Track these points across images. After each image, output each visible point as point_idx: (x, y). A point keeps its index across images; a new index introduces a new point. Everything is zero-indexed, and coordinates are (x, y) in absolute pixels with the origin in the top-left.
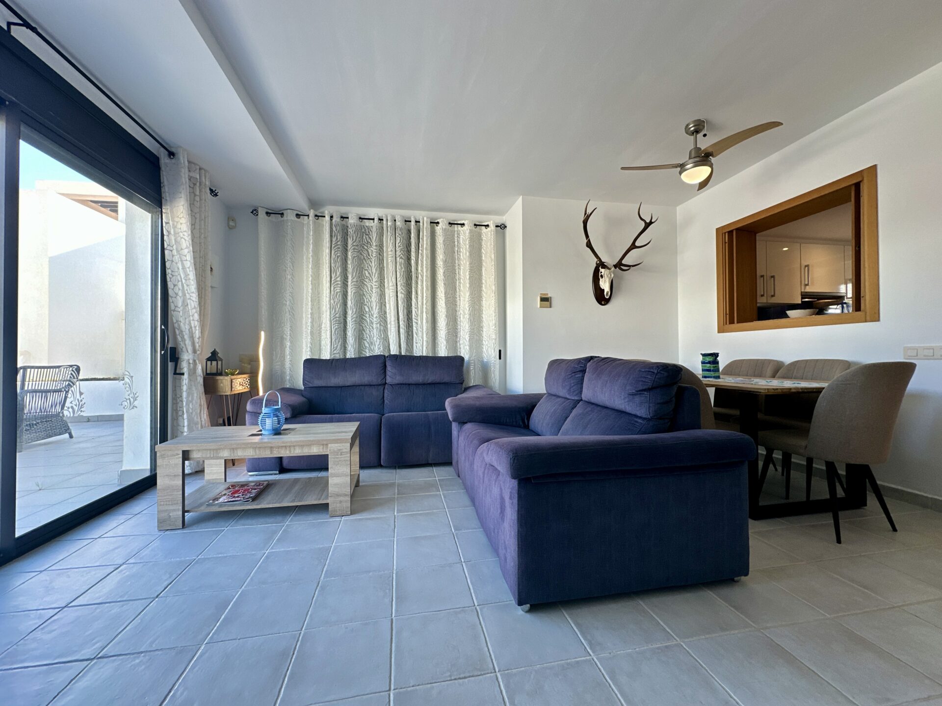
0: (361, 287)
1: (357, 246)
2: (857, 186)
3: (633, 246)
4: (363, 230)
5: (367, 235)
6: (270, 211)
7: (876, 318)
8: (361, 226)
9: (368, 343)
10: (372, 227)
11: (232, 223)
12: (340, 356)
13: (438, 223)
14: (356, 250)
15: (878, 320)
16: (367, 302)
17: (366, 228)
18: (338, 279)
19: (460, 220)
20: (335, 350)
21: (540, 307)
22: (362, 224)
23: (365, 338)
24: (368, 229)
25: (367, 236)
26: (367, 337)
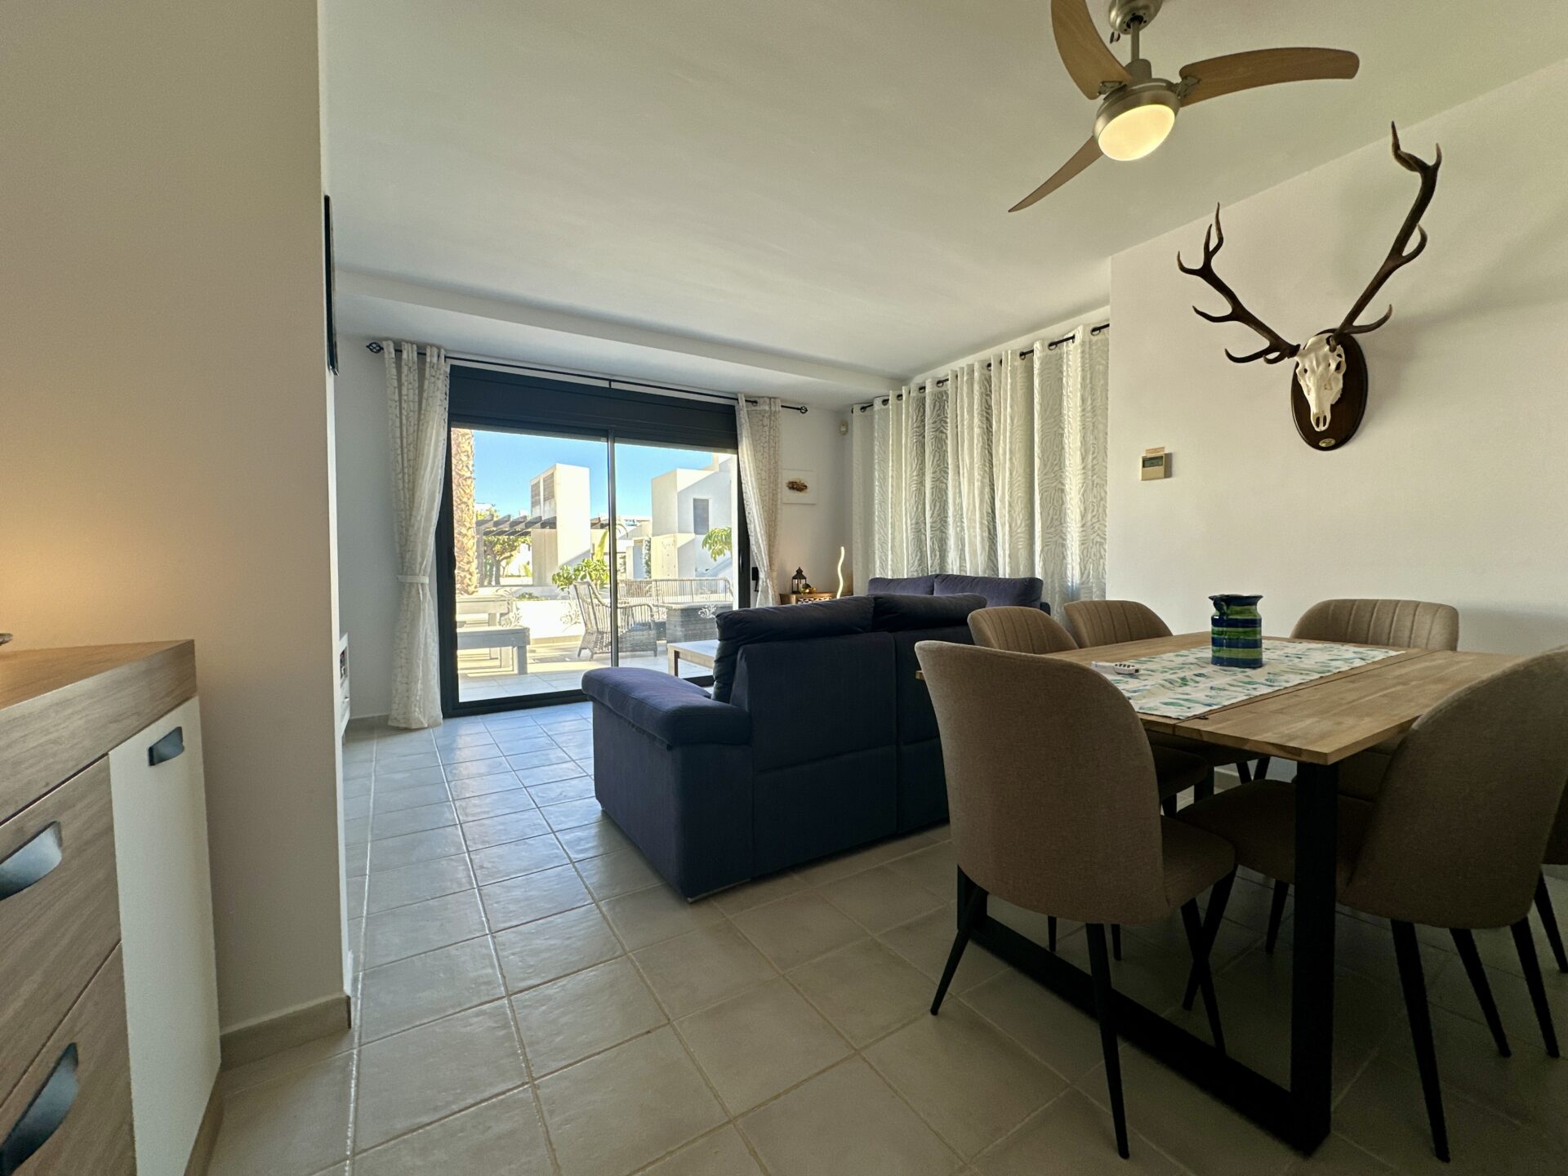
0: (942, 478)
6: (865, 405)
8: (941, 393)
11: (843, 429)
12: (919, 573)
13: (1033, 351)
18: (915, 474)
19: (1067, 333)
21: (1143, 479)
22: (941, 389)
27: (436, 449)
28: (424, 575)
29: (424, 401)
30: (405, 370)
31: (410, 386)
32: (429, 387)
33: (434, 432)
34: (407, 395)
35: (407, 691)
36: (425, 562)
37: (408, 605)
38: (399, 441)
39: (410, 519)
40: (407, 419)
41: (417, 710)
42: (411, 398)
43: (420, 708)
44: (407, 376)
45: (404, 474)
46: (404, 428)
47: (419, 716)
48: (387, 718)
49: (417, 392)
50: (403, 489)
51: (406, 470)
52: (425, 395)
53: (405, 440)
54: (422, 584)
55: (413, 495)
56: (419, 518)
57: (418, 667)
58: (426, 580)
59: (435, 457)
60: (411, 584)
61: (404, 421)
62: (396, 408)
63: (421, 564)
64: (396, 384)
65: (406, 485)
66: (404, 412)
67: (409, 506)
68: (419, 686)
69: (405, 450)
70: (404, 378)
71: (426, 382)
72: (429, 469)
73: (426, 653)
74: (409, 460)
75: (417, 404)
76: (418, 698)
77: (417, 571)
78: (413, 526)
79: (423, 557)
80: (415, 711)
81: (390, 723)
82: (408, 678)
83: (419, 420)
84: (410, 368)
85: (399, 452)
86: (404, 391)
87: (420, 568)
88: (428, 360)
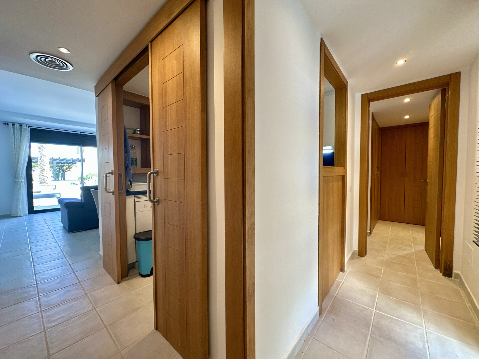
27: (26, 148)
28: (22, 179)
29: (22, 137)
30: (16, 130)
31: (17, 134)
32: (23, 134)
33: (25, 145)
34: (16, 136)
35: (17, 207)
36: (22, 176)
37: (17, 187)
38: (14, 147)
39: (18, 166)
40: (16, 141)
41: (20, 212)
42: (18, 136)
43: (21, 211)
44: (16, 131)
45: (15, 155)
46: (15, 144)
47: (20, 213)
48: (10, 214)
49: (19, 135)
50: (15, 158)
51: (16, 154)
52: (22, 136)
53: (16, 147)
54: (22, 182)
55: (19, 160)
56: (20, 165)
57: (20, 201)
58: (23, 180)
59: (25, 150)
60: (18, 182)
61: (15, 142)
62: (13, 139)
63: (21, 176)
64: (13, 133)
65: (16, 158)
66: (15, 140)
67: (17, 162)
68: (21, 206)
69: (16, 149)
70: (15, 132)
71: (22, 133)
72: (23, 154)
73: (23, 198)
74: (17, 151)
75: (19, 138)
76: (20, 209)
77: (20, 178)
78: (18, 167)
79: (22, 175)
80: (19, 212)
81: (11, 215)
82: (17, 204)
83: (20, 141)
84: (17, 129)
85: (14, 149)
86: (15, 135)
87: (21, 178)
88: (23, 127)
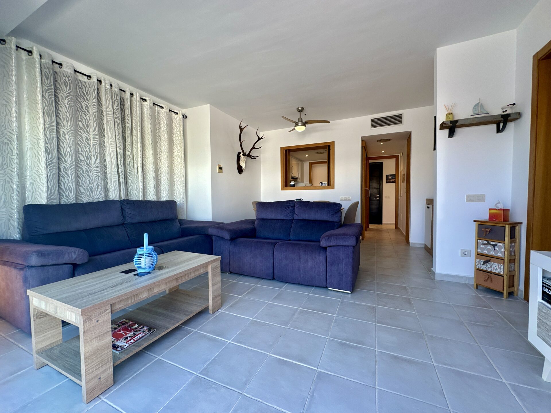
1: (73, 96)
2: (329, 146)
3: (253, 148)
4: (77, 83)
5: (80, 88)
7: (333, 188)
9: (84, 189)
10: (85, 83)
12: (57, 201)
13: (145, 100)
14: (72, 100)
15: (334, 189)
16: (82, 151)
17: (79, 82)
19: (160, 104)
20: (52, 195)
21: (219, 172)
22: (76, 76)
23: (81, 185)
24: (81, 83)
25: (80, 90)
26: (82, 184)
